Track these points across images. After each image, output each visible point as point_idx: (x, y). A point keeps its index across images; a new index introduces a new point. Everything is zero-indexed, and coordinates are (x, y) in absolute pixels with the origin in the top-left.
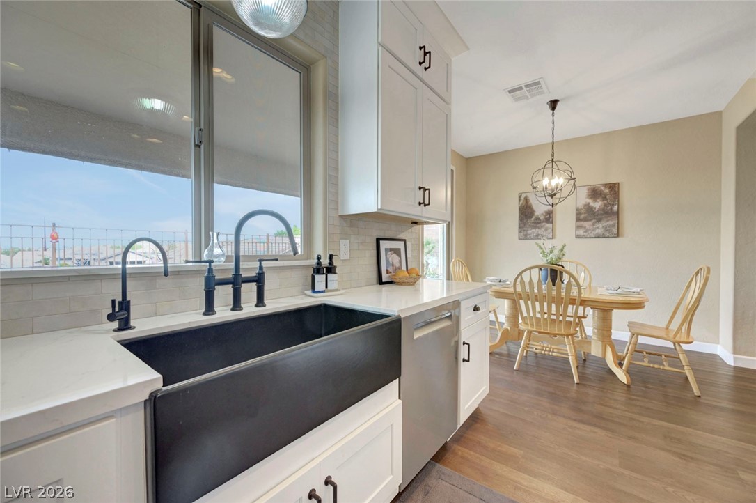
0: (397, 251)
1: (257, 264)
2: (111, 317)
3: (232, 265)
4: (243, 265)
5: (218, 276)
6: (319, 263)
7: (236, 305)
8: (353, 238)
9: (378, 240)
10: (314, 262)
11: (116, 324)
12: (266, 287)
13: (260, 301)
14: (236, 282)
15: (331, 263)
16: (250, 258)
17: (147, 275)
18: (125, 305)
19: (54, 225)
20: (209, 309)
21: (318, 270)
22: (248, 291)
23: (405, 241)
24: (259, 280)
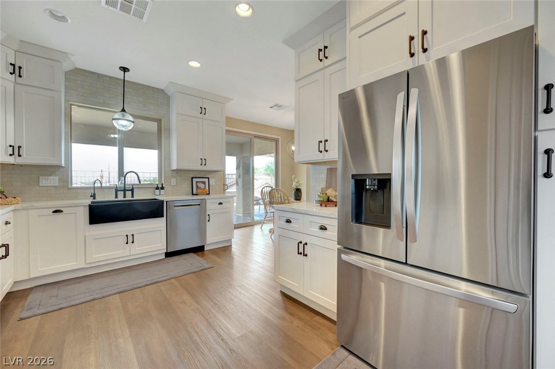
0: (204, 183)
1: (131, 186)
2: (91, 196)
3: (123, 185)
4: (126, 186)
5: (119, 189)
6: (157, 186)
7: (125, 196)
8: (178, 178)
9: (192, 178)
10: (156, 186)
11: (92, 198)
12: (134, 193)
13: (133, 196)
14: (125, 190)
15: (162, 186)
16: (129, 185)
17: (98, 188)
18: (94, 194)
19: (102, 171)
20: (116, 197)
21: (157, 188)
22: (129, 194)
23: (208, 178)
24: (132, 190)
